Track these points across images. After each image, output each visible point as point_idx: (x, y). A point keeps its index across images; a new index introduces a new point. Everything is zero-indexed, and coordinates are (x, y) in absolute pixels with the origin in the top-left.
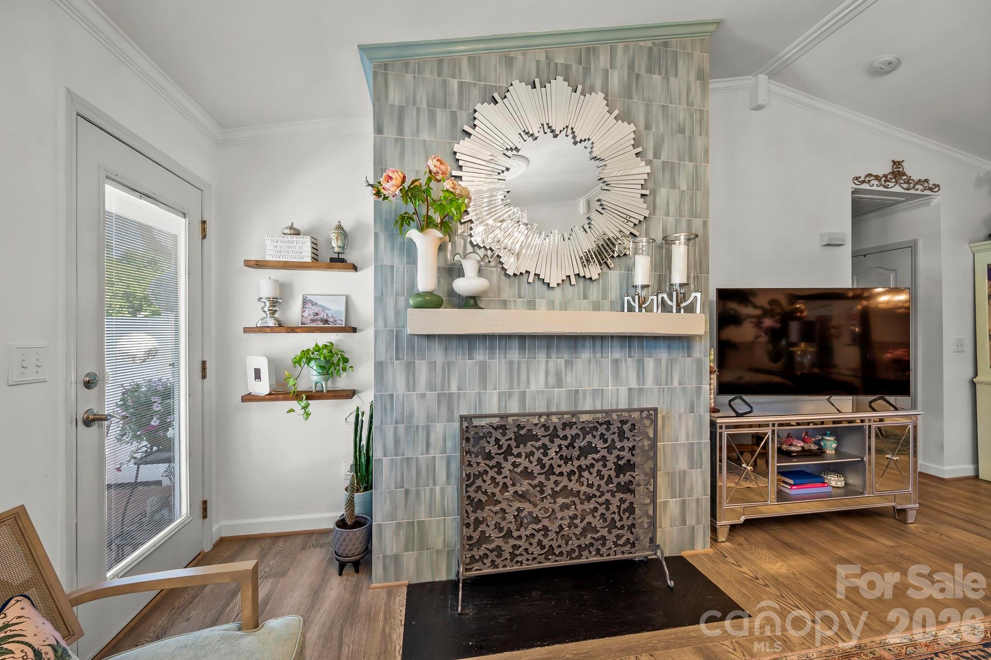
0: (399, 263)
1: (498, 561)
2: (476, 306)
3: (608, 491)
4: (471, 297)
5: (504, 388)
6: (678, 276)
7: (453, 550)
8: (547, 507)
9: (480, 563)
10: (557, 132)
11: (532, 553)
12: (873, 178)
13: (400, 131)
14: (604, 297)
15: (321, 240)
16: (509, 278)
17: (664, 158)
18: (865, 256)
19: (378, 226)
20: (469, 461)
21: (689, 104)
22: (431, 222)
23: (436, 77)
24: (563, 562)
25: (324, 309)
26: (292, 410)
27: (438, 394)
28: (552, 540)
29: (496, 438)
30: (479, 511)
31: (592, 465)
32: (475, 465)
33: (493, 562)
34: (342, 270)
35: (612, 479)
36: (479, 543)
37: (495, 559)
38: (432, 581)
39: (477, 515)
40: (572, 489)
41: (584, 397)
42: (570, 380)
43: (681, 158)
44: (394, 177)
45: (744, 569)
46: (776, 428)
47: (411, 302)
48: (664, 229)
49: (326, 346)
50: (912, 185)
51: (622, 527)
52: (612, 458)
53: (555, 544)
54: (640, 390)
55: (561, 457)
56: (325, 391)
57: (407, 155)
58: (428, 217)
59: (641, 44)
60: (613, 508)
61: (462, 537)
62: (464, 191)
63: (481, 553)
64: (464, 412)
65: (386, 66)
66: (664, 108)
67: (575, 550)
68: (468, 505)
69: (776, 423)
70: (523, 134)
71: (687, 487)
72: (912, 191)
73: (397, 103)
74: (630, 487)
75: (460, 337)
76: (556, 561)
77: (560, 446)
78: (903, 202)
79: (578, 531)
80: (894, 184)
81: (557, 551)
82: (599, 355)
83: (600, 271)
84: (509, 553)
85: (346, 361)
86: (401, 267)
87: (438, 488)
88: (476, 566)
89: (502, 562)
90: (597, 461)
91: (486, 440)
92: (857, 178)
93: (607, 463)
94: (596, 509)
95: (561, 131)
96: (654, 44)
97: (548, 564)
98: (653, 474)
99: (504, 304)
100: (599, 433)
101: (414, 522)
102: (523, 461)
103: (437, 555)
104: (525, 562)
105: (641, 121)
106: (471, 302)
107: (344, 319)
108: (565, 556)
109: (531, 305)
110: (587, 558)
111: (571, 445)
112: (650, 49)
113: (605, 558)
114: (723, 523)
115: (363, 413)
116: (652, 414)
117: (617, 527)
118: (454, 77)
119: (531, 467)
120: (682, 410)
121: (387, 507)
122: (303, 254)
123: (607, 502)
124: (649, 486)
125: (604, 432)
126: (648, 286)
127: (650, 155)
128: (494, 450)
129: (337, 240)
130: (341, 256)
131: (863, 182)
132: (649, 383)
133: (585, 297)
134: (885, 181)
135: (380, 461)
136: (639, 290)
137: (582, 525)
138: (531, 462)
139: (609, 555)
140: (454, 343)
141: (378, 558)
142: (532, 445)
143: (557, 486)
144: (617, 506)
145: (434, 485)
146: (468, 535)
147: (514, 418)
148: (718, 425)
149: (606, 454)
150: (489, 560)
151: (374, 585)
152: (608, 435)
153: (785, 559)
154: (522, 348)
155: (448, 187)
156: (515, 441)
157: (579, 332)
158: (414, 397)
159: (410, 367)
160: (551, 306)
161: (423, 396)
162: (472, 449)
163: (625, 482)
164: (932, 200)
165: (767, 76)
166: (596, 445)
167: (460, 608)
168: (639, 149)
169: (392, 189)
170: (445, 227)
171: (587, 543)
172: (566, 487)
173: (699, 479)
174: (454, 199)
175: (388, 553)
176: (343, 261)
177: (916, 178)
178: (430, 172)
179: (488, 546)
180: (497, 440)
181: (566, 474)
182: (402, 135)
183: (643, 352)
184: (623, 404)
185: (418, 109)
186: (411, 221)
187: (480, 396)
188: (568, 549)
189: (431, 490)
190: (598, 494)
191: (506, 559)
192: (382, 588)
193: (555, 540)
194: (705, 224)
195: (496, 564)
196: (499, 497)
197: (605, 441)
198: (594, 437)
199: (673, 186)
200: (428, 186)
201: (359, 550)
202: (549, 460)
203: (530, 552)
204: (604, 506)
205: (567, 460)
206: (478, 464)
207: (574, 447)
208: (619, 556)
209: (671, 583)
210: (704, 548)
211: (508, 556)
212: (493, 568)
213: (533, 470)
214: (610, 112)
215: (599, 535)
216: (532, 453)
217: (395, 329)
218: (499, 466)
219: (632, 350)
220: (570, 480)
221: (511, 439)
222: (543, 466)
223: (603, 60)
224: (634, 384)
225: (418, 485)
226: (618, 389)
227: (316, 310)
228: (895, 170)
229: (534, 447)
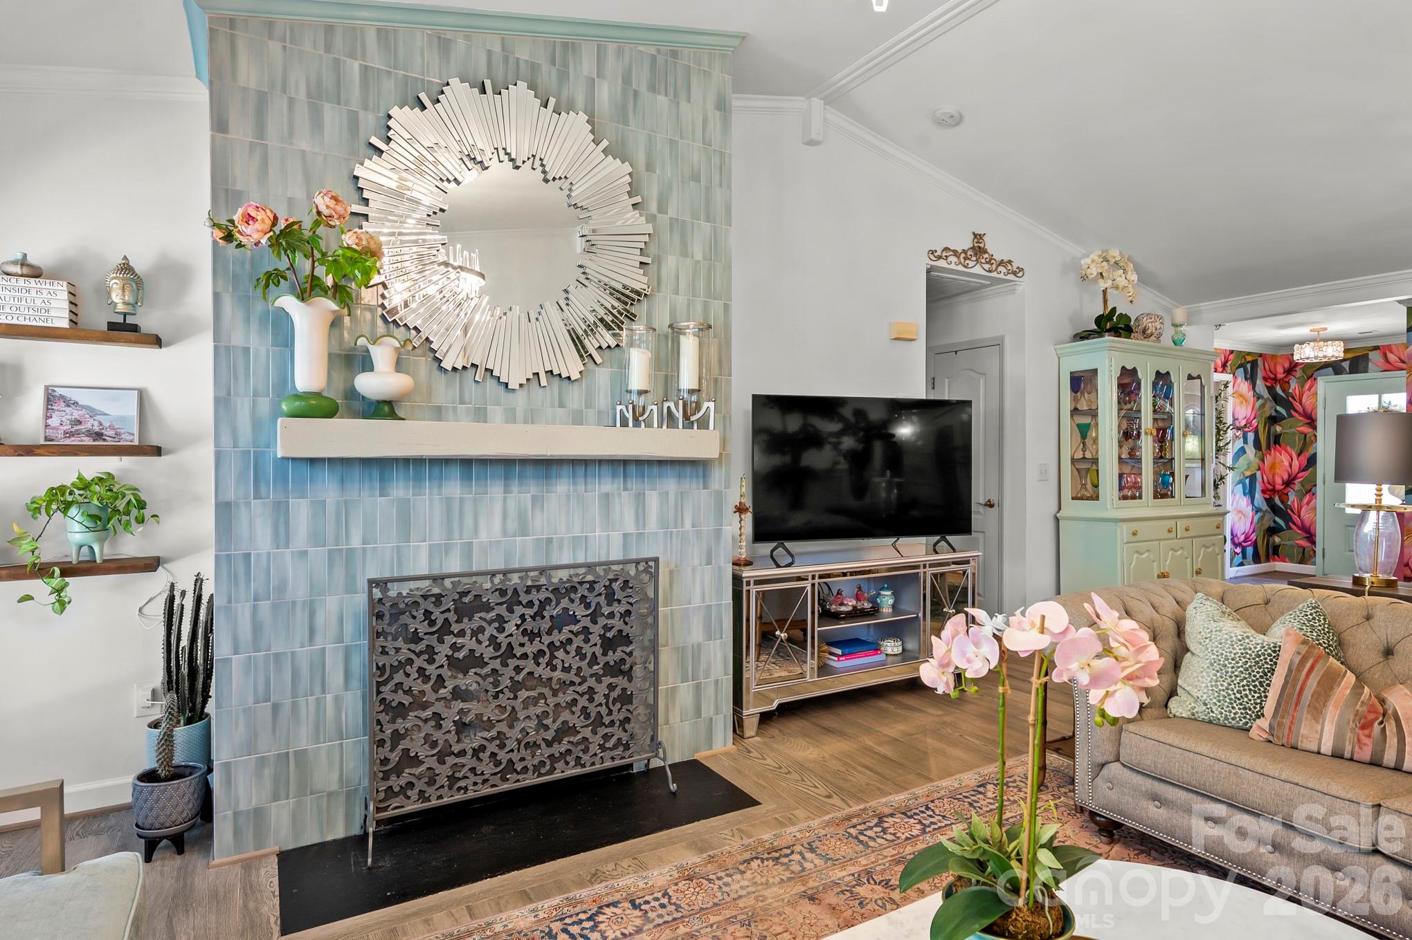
0: (260, 345)
1: (430, 791)
2: (393, 415)
3: (592, 676)
4: (385, 402)
5: (438, 538)
6: (688, 379)
7: (356, 790)
8: (503, 705)
9: (402, 796)
10: (519, 163)
11: (482, 773)
12: (951, 253)
13: (260, 131)
14: (589, 405)
15: (85, 286)
16: (445, 373)
17: (672, 213)
18: (956, 352)
19: (220, 283)
20: (383, 647)
21: (706, 142)
22: (317, 285)
23: (322, 52)
24: (528, 781)
25: (93, 413)
26: (28, 598)
27: (329, 550)
28: (512, 751)
29: (426, 610)
30: (400, 720)
31: (570, 641)
32: (392, 652)
33: (421, 792)
34: (131, 344)
35: (597, 658)
36: (398, 771)
37: (425, 788)
38: (320, 841)
39: (396, 726)
40: (540, 676)
41: (561, 548)
42: (538, 523)
43: (695, 216)
44: (259, 218)
45: (769, 761)
46: (817, 581)
47: (284, 407)
48: (673, 313)
49: (101, 479)
50: (994, 266)
51: (612, 723)
52: (596, 630)
53: (515, 757)
54: (640, 535)
55: (525, 632)
56: (98, 560)
57: (273, 171)
58: (313, 277)
59: (641, 48)
60: (599, 698)
61: (372, 762)
62: (372, 243)
63: (403, 782)
64: (374, 574)
65: (232, 23)
66: (672, 143)
67: (545, 763)
68: (381, 712)
69: (817, 574)
70: (465, 159)
71: (703, 667)
72: (994, 274)
73: (253, 85)
74: (622, 667)
75: (366, 462)
76: (518, 781)
77: (522, 617)
78: (987, 286)
79: (549, 735)
80: (975, 263)
81: (519, 767)
82: (581, 488)
83: (582, 368)
84: (447, 776)
85: (142, 505)
86: (263, 352)
87: (329, 697)
88: (395, 802)
89: (436, 792)
90: (576, 634)
91: (410, 613)
92: (933, 252)
93: (590, 636)
94: (575, 701)
95: (524, 162)
96: (658, 51)
97: (505, 786)
98: (654, 648)
99: (438, 413)
100: (579, 595)
101: (288, 753)
102: (468, 642)
103: (328, 802)
104: (471, 788)
105: (641, 158)
106: (384, 409)
107: (136, 431)
108: (530, 772)
109: (480, 415)
110: (563, 772)
111: (539, 615)
112: (654, 58)
113: (588, 769)
114: (752, 711)
115: (183, 593)
116: (650, 566)
117: (604, 724)
118: (352, 56)
119: (479, 650)
120: (696, 562)
121: (240, 733)
122: (52, 313)
123: (591, 691)
124: (647, 665)
125: (586, 593)
126: (646, 392)
127: (653, 207)
128: (423, 628)
129: (124, 291)
130: (130, 320)
131: (940, 257)
132: (652, 525)
133: (561, 405)
134: (965, 259)
135: (229, 660)
136: (634, 397)
137: (555, 727)
138: (479, 642)
139: (593, 764)
140: (357, 471)
141: (225, 817)
142: (480, 618)
143: (518, 673)
144: (604, 695)
145: (323, 692)
146: (382, 758)
147: (452, 579)
148: (745, 580)
149: (589, 625)
150: (416, 791)
151: (217, 861)
152: (591, 598)
153: (818, 744)
154: (466, 477)
155: (350, 242)
156: (455, 613)
157: (549, 454)
158: (288, 557)
159: (281, 512)
160: (511, 417)
161: (304, 554)
162: (388, 629)
163: (615, 661)
164: (1017, 287)
165: (822, 102)
166: (574, 613)
167: (370, 860)
168: (638, 199)
169: (256, 236)
170: (341, 293)
171: (563, 750)
172: (531, 674)
173: (719, 654)
174: (359, 260)
175: (243, 806)
176: (134, 328)
177: (998, 257)
178: (319, 213)
179: (413, 771)
180: (427, 613)
181: (531, 655)
182: (262, 139)
183: (643, 482)
184: (616, 555)
185: (291, 101)
186: (281, 280)
187: (398, 552)
188: (536, 762)
189: (318, 701)
190: (577, 680)
191: (442, 786)
192: (234, 863)
193: (516, 751)
194: (727, 308)
195: (427, 795)
196: (430, 696)
197: (588, 606)
198: (572, 601)
199: (685, 253)
200: (314, 232)
201: (185, 815)
202: (506, 637)
203: (479, 772)
204: (587, 696)
205: (532, 636)
206: (398, 650)
207: (543, 617)
208: (608, 764)
209: (673, 787)
210: (725, 746)
211: (445, 781)
212: (422, 803)
213: (482, 654)
214: (596, 142)
215: (579, 737)
216: (481, 630)
217: (252, 450)
218: (430, 650)
219: (629, 481)
220: (538, 664)
221: (448, 610)
222: (497, 646)
223: (587, 64)
224: (630, 527)
225: (294, 694)
226: (609, 535)
227: (77, 414)
228: (976, 245)
229: (484, 620)
